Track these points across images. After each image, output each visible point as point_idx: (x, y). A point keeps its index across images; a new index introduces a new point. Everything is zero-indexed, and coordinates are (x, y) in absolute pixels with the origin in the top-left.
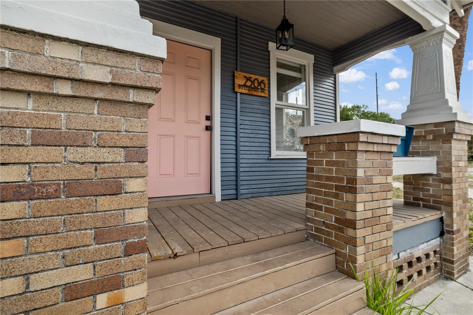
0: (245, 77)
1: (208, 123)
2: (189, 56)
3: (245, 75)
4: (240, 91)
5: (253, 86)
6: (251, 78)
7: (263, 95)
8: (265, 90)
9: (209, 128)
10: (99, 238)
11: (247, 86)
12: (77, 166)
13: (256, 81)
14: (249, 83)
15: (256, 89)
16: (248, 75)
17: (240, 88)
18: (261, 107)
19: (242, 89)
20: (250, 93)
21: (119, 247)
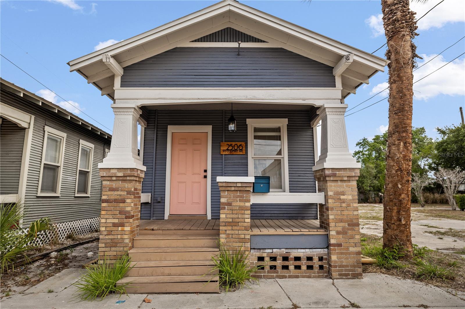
0: (227, 144)
1: (205, 174)
2: (195, 138)
3: (228, 144)
4: (224, 153)
5: (233, 149)
6: (232, 144)
7: (241, 153)
8: (243, 150)
9: (205, 177)
10: (120, 213)
11: (229, 150)
12: (116, 196)
13: (236, 145)
14: (230, 148)
15: (236, 150)
16: (229, 143)
17: (224, 152)
18: (240, 161)
19: (225, 152)
20: (231, 154)
21: (124, 216)
